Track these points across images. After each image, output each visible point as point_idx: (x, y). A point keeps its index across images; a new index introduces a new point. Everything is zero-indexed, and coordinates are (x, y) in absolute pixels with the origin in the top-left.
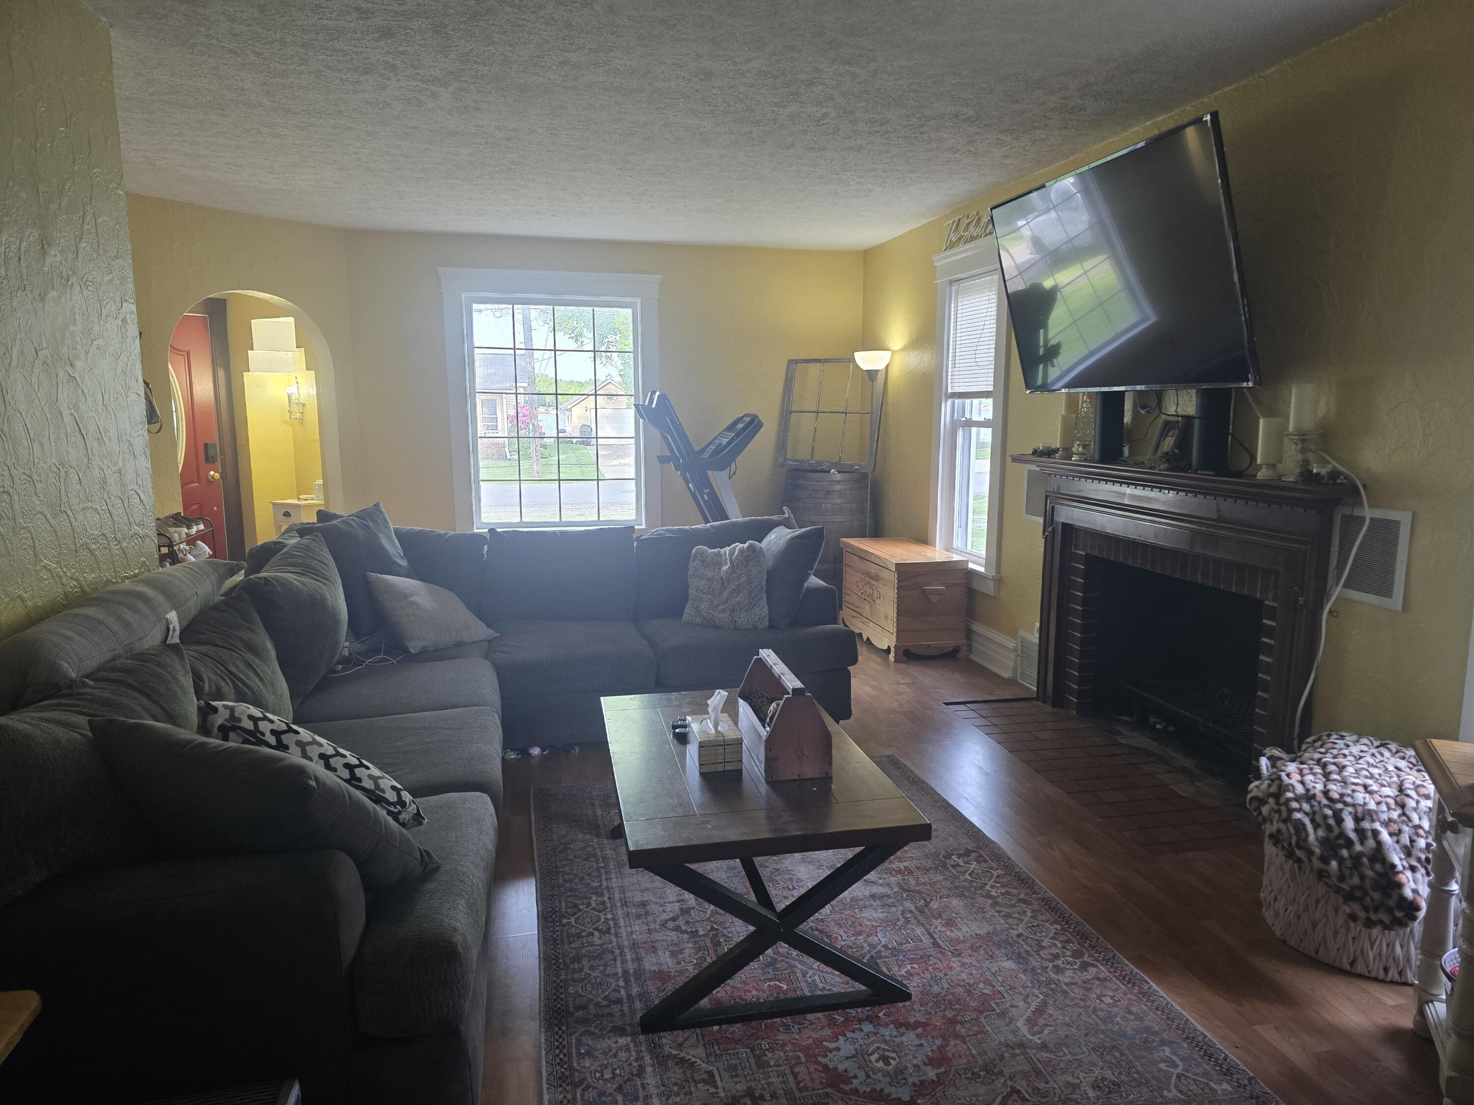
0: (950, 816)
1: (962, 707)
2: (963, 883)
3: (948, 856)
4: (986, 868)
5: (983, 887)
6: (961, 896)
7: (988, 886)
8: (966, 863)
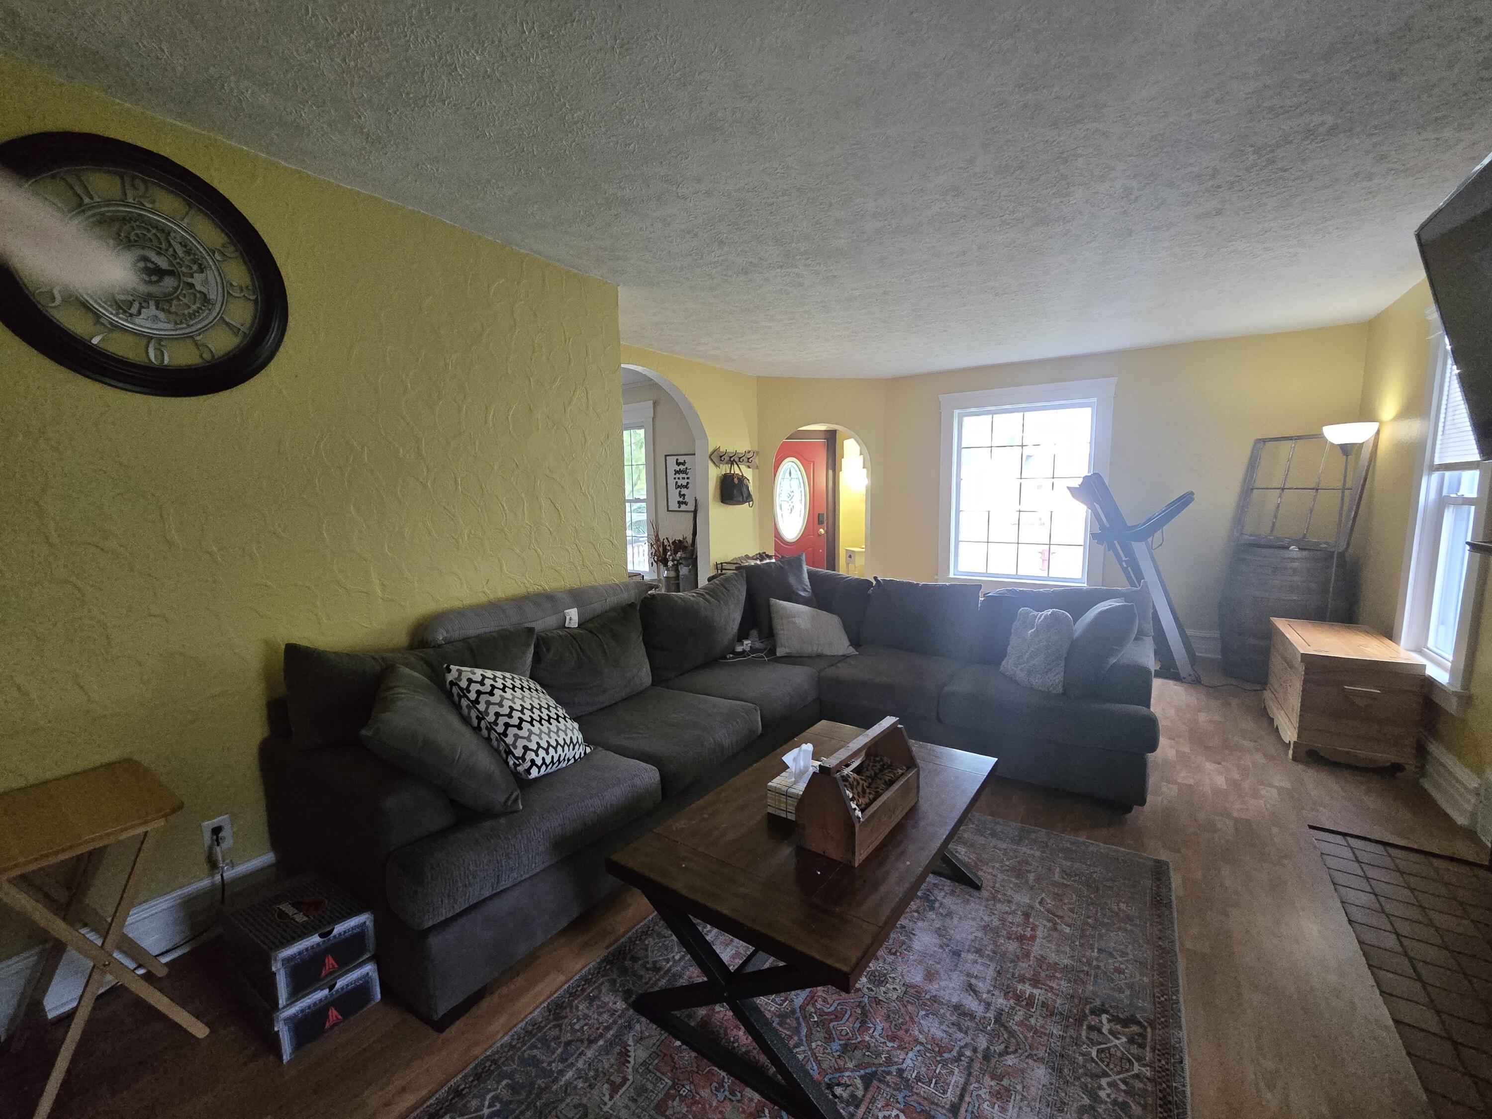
0: (1159, 964)
1: (1339, 839)
2: (1077, 1055)
3: (1097, 1012)
4: (1132, 1055)
5: (1098, 1077)
6: (1057, 1071)
7: (1108, 1079)
8: (1111, 1032)
